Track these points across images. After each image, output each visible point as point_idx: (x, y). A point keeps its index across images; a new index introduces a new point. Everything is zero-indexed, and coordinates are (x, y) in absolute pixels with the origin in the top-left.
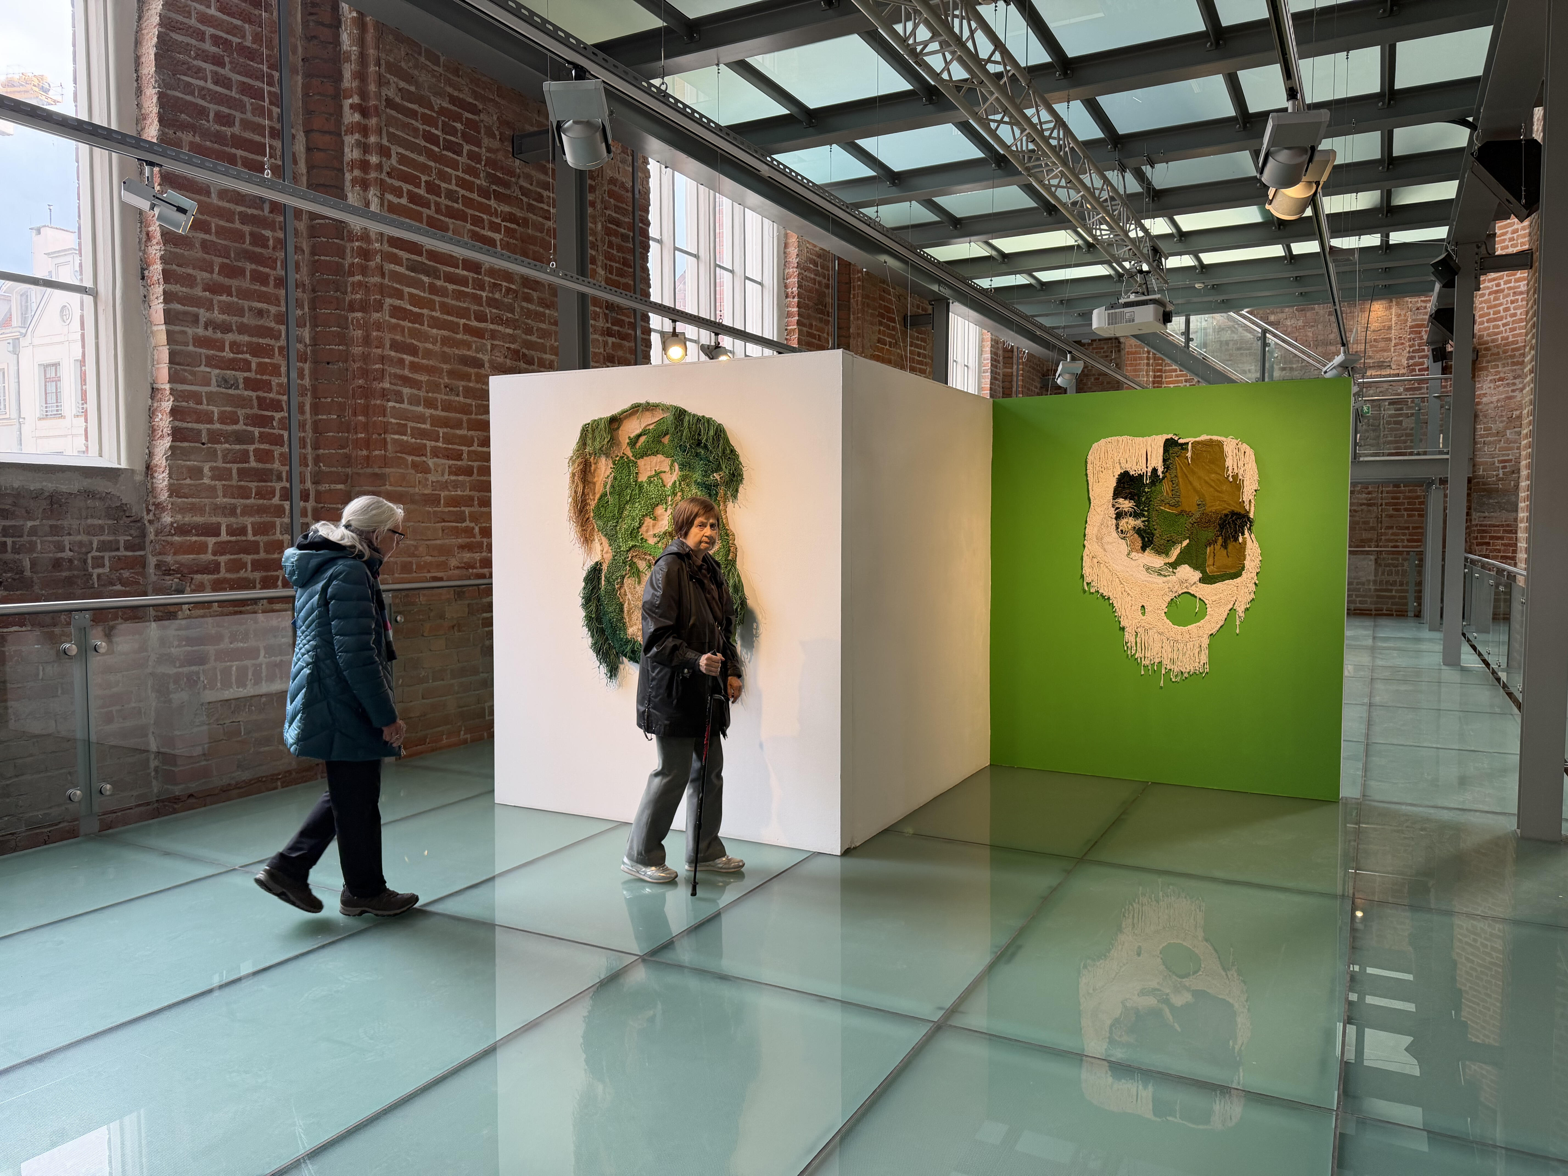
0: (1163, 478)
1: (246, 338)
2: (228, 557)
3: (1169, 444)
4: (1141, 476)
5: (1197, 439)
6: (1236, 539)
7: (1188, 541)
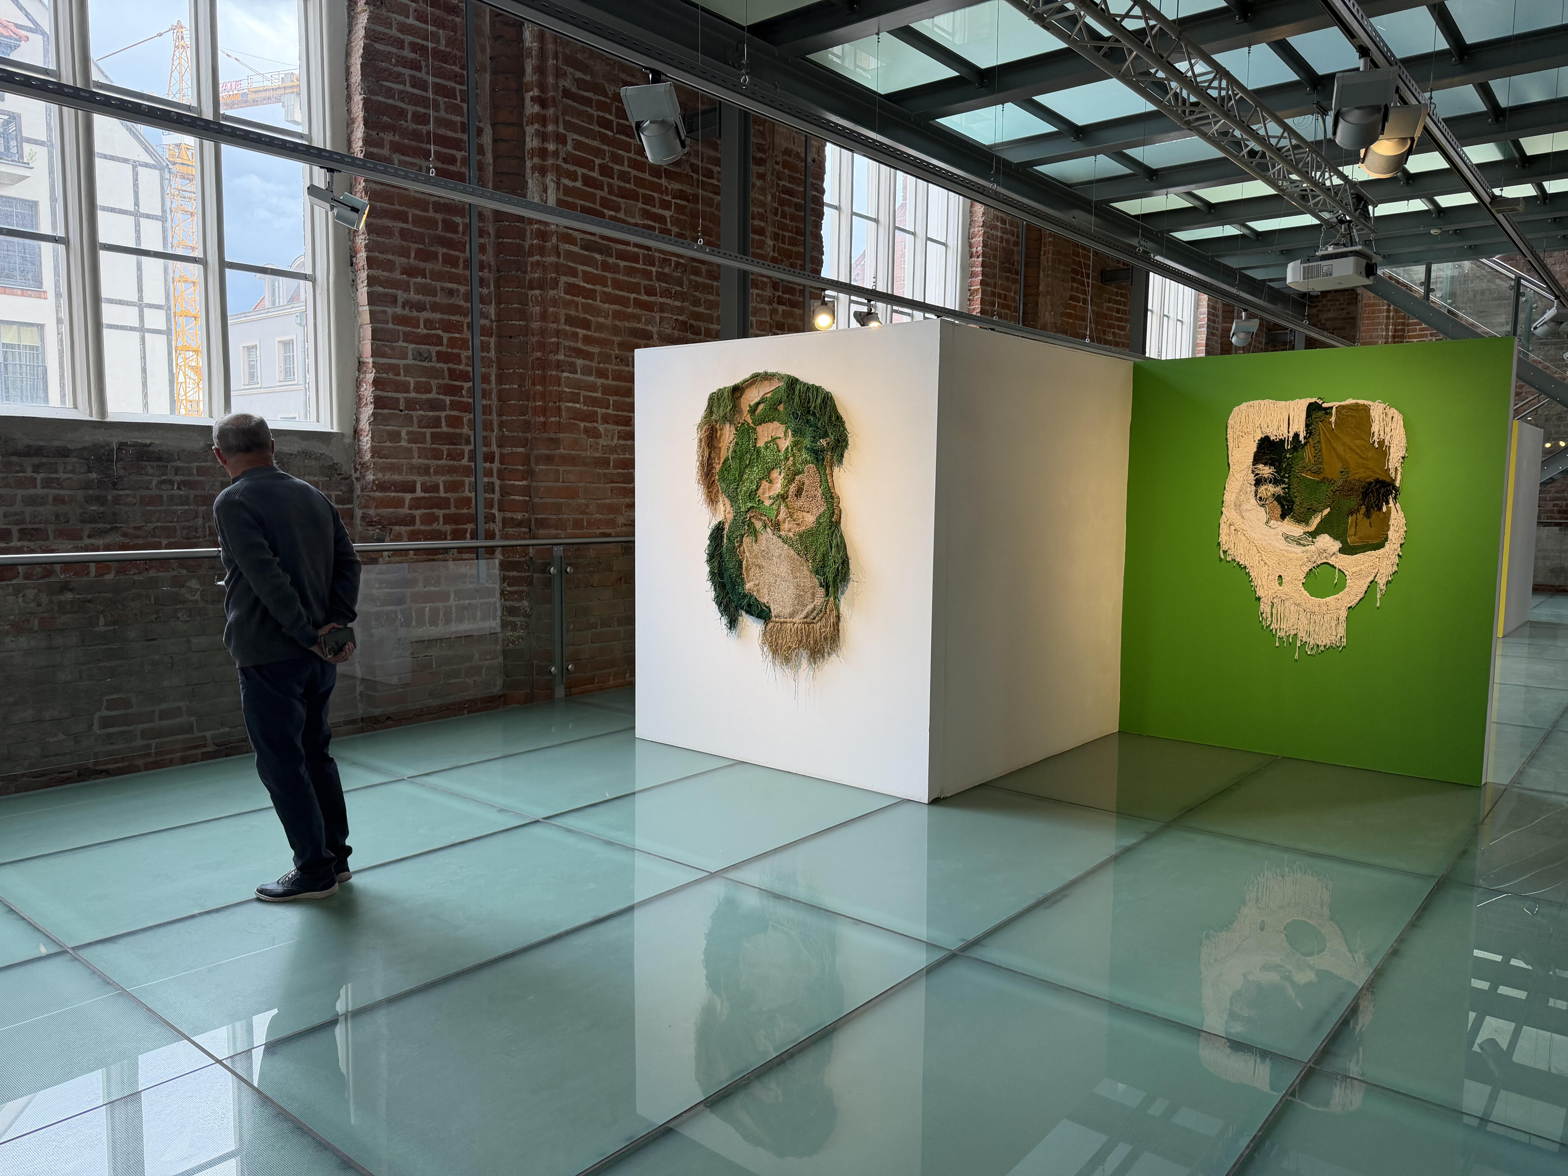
0: (1306, 444)
1: (438, 316)
2: (423, 511)
3: (1312, 409)
4: (1282, 442)
5: (1342, 403)
6: (1380, 509)
7: (1328, 510)
